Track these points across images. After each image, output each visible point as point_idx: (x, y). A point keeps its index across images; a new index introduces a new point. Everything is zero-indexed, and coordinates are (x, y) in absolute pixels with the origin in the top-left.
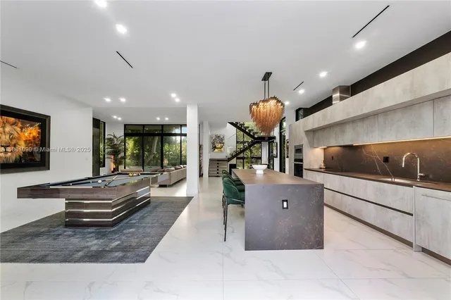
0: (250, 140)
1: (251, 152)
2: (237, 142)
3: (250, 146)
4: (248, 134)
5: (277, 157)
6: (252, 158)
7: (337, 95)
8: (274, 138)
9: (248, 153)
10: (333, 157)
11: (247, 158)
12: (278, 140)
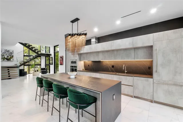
0: (34, 55)
1: (35, 62)
2: (24, 56)
3: (35, 58)
4: (34, 51)
5: (52, 64)
6: (36, 65)
7: (93, 40)
8: (51, 55)
9: (33, 62)
10: (89, 65)
11: (32, 65)
12: (53, 56)
